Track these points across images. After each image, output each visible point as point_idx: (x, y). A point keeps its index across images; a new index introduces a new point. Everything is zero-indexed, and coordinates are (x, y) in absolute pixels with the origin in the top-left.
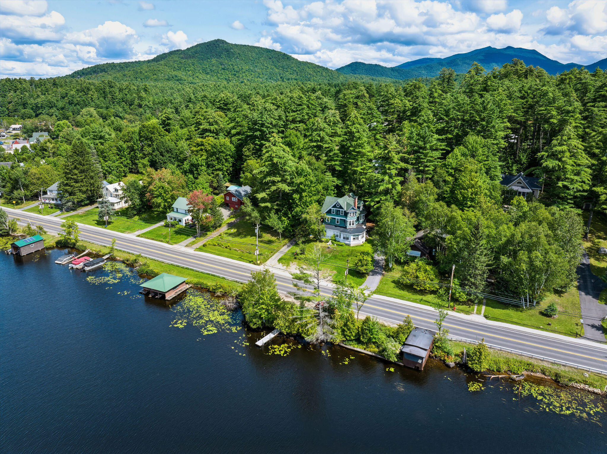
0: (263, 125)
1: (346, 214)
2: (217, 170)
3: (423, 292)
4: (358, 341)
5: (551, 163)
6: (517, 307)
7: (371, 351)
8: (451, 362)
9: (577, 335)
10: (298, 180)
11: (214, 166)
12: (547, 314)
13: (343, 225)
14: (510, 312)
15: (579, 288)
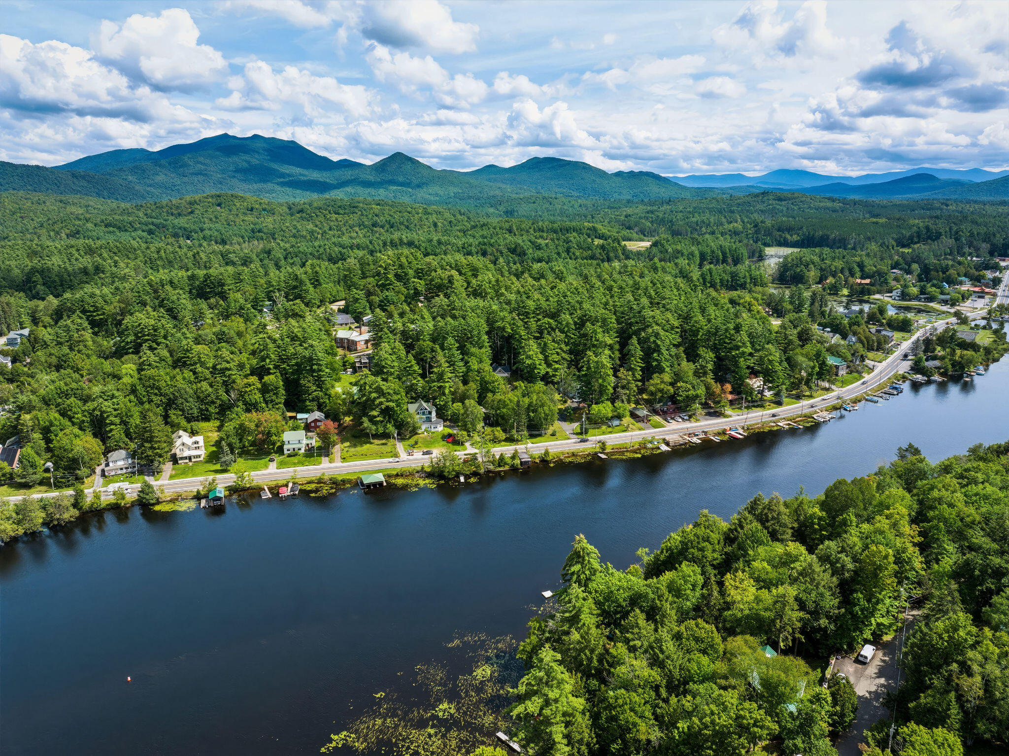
0: (319, 360)
1: (430, 413)
2: (277, 404)
3: (500, 441)
4: (500, 466)
5: (528, 362)
6: (540, 435)
7: (507, 468)
8: (537, 461)
9: (569, 439)
10: (395, 397)
11: (272, 401)
12: (553, 435)
13: (429, 420)
14: (539, 439)
15: (559, 420)
